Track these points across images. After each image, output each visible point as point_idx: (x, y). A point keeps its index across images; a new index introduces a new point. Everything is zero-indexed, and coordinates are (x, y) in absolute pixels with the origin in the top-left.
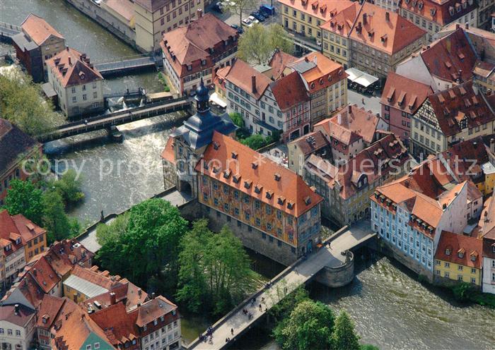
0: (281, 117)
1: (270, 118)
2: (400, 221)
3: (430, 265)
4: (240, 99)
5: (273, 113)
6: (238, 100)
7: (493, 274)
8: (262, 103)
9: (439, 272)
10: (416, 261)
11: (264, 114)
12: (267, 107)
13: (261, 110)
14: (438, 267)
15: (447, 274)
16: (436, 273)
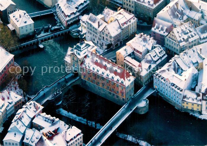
0: (111, 39)
1: (106, 39)
2: (167, 85)
3: (180, 103)
4: (93, 30)
5: (108, 37)
6: (91, 30)
7: (206, 107)
8: (103, 32)
9: (184, 106)
10: (174, 102)
11: (103, 37)
12: (105, 34)
13: (102, 35)
14: (183, 104)
15: (187, 107)
16: (182, 107)
